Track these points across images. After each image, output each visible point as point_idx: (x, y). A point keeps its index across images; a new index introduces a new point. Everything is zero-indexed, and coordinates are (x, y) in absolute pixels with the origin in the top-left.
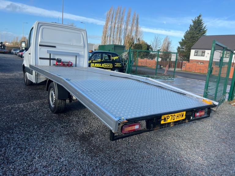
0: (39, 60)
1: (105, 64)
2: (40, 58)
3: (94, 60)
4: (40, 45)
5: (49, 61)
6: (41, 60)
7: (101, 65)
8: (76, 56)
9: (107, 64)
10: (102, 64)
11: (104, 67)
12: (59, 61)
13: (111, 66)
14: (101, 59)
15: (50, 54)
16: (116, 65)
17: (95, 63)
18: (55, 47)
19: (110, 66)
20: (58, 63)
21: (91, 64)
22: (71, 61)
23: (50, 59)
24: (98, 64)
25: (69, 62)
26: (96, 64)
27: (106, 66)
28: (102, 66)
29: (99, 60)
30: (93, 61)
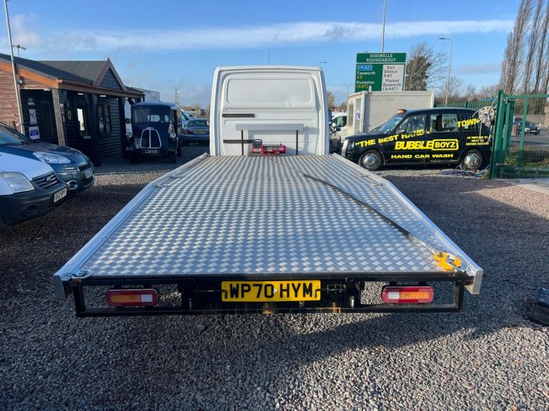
0: (223, 144)
1: (434, 140)
2: (226, 141)
3: (404, 133)
4: (224, 116)
5: (241, 145)
6: (227, 144)
7: (425, 145)
8: (297, 131)
9: (440, 142)
10: (428, 142)
11: (432, 148)
12: (257, 144)
13: (455, 145)
14: (425, 130)
15: (242, 131)
16: (469, 141)
17: (406, 140)
18: (252, 116)
19: (451, 144)
20: (255, 150)
21: (397, 143)
22: (283, 144)
23: (242, 142)
24: (417, 142)
25: (278, 147)
26: (409, 143)
27: (438, 145)
28: (427, 148)
29: (420, 132)
30: (403, 136)
